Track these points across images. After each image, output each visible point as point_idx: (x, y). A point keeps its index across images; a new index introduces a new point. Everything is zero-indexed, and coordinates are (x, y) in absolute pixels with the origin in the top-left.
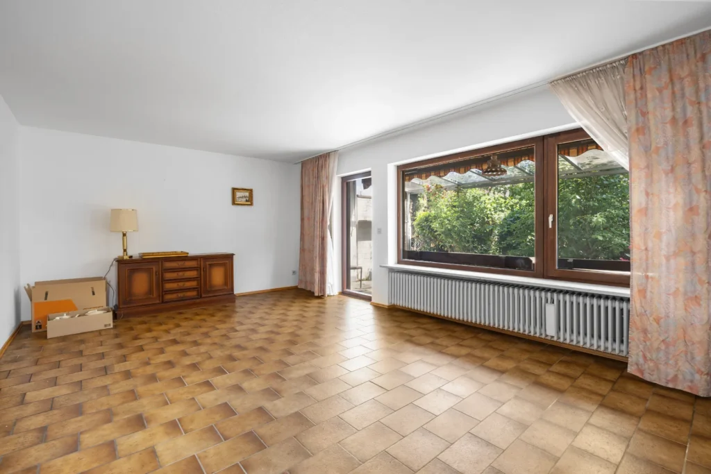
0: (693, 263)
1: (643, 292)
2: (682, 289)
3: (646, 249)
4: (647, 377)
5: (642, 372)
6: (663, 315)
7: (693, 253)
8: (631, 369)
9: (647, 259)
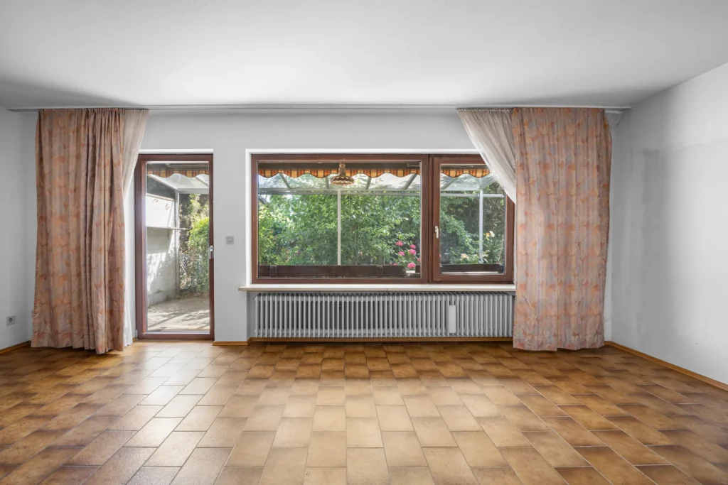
0: (551, 263)
1: (524, 286)
2: (545, 281)
3: (526, 254)
4: (527, 348)
5: (523, 345)
6: (537, 301)
7: (551, 256)
8: (516, 345)
9: (527, 262)
